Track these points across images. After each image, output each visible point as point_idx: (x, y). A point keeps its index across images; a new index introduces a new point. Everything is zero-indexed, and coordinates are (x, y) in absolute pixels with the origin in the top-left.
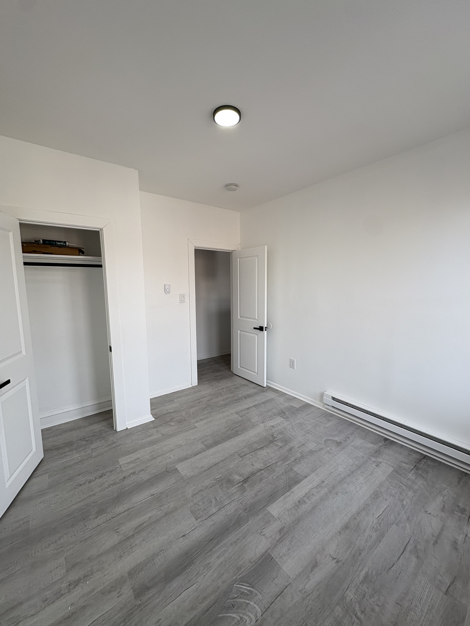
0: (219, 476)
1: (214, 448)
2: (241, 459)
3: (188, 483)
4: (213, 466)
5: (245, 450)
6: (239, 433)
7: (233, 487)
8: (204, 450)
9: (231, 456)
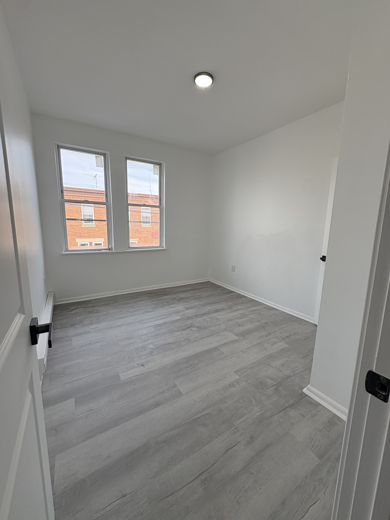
0: (206, 330)
1: (211, 347)
2: (189, 338)
3: (225, 329)
4: (210, 336)
5: (184, 344)
6: (184, 360)
7: (198, 326)
8: (220, 346)
9: (196, 340)
